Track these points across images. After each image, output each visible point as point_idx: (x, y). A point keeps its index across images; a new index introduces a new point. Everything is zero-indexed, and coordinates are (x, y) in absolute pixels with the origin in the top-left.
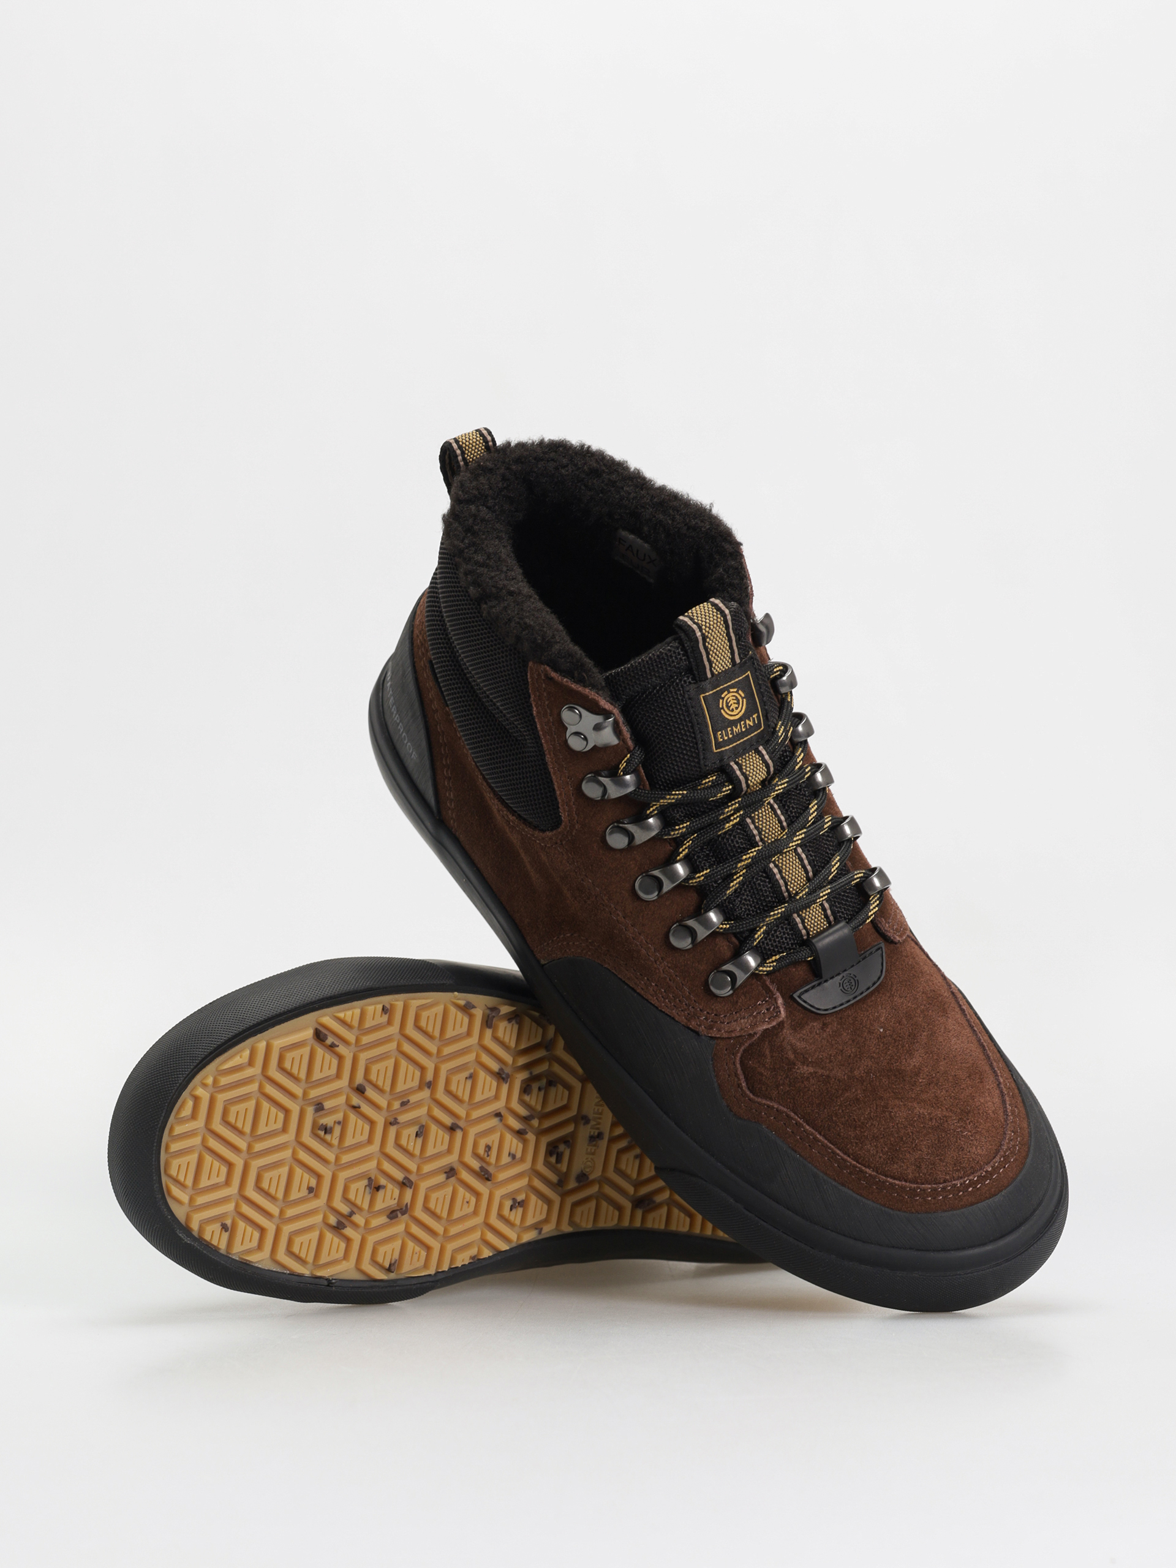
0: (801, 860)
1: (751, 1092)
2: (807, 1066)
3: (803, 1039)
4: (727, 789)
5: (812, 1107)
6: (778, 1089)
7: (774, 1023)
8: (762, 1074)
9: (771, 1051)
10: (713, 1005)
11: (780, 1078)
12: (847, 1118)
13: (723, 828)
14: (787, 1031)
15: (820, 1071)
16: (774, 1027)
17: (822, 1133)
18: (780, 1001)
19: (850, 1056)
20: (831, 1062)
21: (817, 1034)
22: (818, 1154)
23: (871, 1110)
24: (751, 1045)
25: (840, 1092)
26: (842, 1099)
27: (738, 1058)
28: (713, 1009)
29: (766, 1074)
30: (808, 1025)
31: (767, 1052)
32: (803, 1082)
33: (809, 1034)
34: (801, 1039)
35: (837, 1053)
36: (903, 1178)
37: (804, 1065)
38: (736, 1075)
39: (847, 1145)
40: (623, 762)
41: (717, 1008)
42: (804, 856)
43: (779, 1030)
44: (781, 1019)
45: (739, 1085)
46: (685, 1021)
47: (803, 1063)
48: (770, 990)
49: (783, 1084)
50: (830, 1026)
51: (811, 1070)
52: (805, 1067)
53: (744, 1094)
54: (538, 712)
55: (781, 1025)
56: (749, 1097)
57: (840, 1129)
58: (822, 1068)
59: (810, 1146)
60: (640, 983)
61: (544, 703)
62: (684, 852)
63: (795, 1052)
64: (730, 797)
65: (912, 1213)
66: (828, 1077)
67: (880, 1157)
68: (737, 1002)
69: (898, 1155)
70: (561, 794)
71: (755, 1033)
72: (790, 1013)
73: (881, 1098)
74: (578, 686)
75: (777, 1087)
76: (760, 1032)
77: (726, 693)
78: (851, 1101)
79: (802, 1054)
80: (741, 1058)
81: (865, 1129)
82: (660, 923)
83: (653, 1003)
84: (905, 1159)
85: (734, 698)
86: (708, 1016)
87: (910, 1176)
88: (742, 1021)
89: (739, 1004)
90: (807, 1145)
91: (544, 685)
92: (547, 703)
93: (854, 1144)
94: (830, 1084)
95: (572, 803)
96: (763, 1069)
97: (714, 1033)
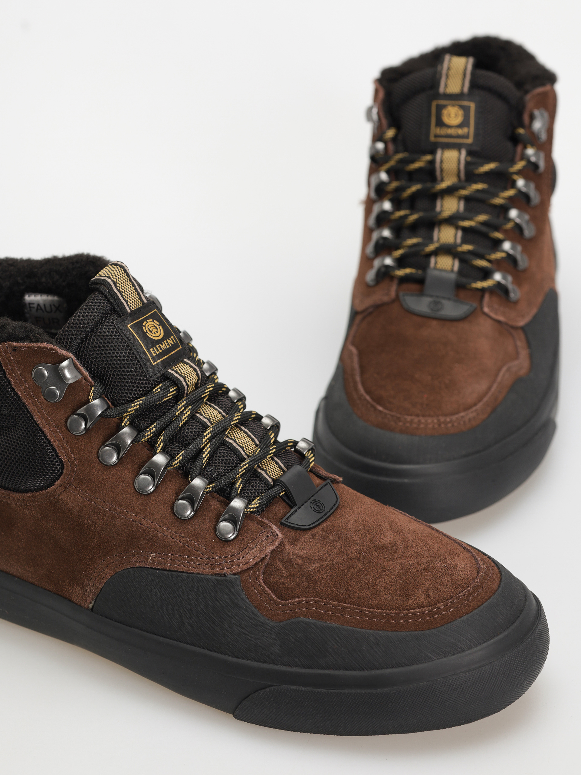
0: (245, 433)
1: (281, 599)
2: (314, 564)
3: (303, 548)
4: (173, 391)
5: (331, 588)
6: (300, 588)
7: (277, 544)
8: (284, 583)
9: (283, 564)
10: (226, 549)
11: (298, 579)
12: (359, 585)
13: (182, 420)
14: (288, 547)
15: (325, 564)
16: (277, 547)
17: (347, 602)
18: (274, 527)
19: (341, 547)
20: (329, 555)
21: (311, 542)
22: (350, 618)
23: (374, 574)
24: (266, 566)
25: (346, 571)
26: (349, 575)
27: (262, 582)
28: (228, 552)
29: (286, 581)
30: (301, 538)
31: (281, 566)
32: (316, 575)
33: (305, 544)
34: (301, 549)
35: (331, 548)
36: (420, 606)
37: (311, 564)
38: (266, 593)
39: (369, 602)
40: (90, 394)
41: (230, 550)
42: (246, 430)
43: (283, 548)
44: (280, 540)
45: (271, 599)
46: (211, 571)
47: (310, 563)
48: (263, 523)
49: (303, 582)
50: (318, 535)
51: (318, 565)
52: (313, 565)
53: (278, 604)
54: (15, 383)
55: (281, 544)
56: (281, 603)
57: (358, 594)
58: (326, 561)
59: (341, 615)
60: (167, 561)
61: (17, 373)
62: (160, 445)
63: (300, 558)
64: (177, 398)
65: (438, 627)
66: (332, 565)
67: (397, 599)
68: (243, 539)
69: (408, 593)
70: (55, 441)
71: (266, 556)
72: (284, 534)
73: (377, 564)
74: (36, 344)
75: (299, 586)
76: (269, 554)
77: (145, 322)
78: (356, 573)
79: (306, 558)
80: (263, 580)
81: (376, 586)
82: (164, 507)
83: (182, 570)
84: (416, 593)
85: (153, 325)
86: (226, 558)
87: (425, 603)
88: (253, 551)
89: (245, 540)
90: (340, 615)
91: (12, 358)
92: (19, 373)
93: (374, 599)
94: (336, 569)
95: (65, 446)
96: (283, 579)
97: (236, 569)
